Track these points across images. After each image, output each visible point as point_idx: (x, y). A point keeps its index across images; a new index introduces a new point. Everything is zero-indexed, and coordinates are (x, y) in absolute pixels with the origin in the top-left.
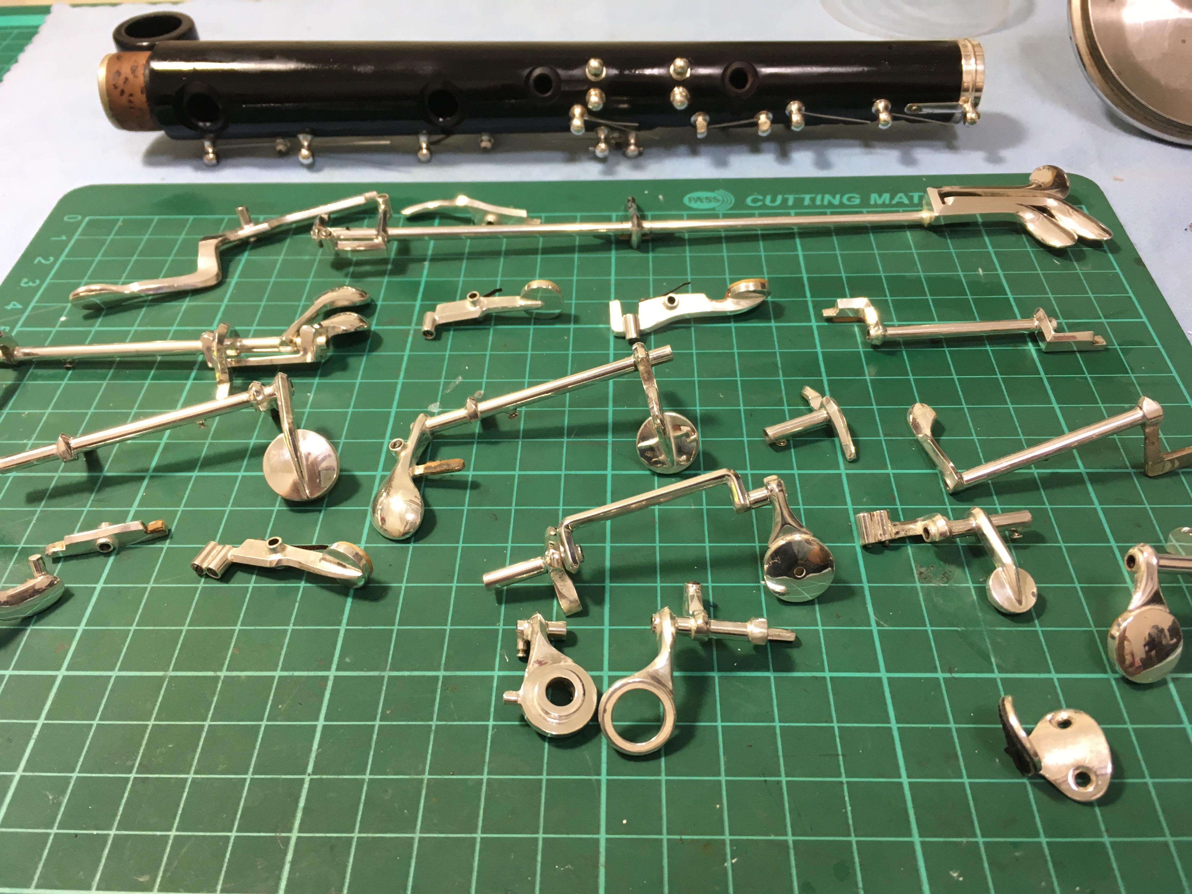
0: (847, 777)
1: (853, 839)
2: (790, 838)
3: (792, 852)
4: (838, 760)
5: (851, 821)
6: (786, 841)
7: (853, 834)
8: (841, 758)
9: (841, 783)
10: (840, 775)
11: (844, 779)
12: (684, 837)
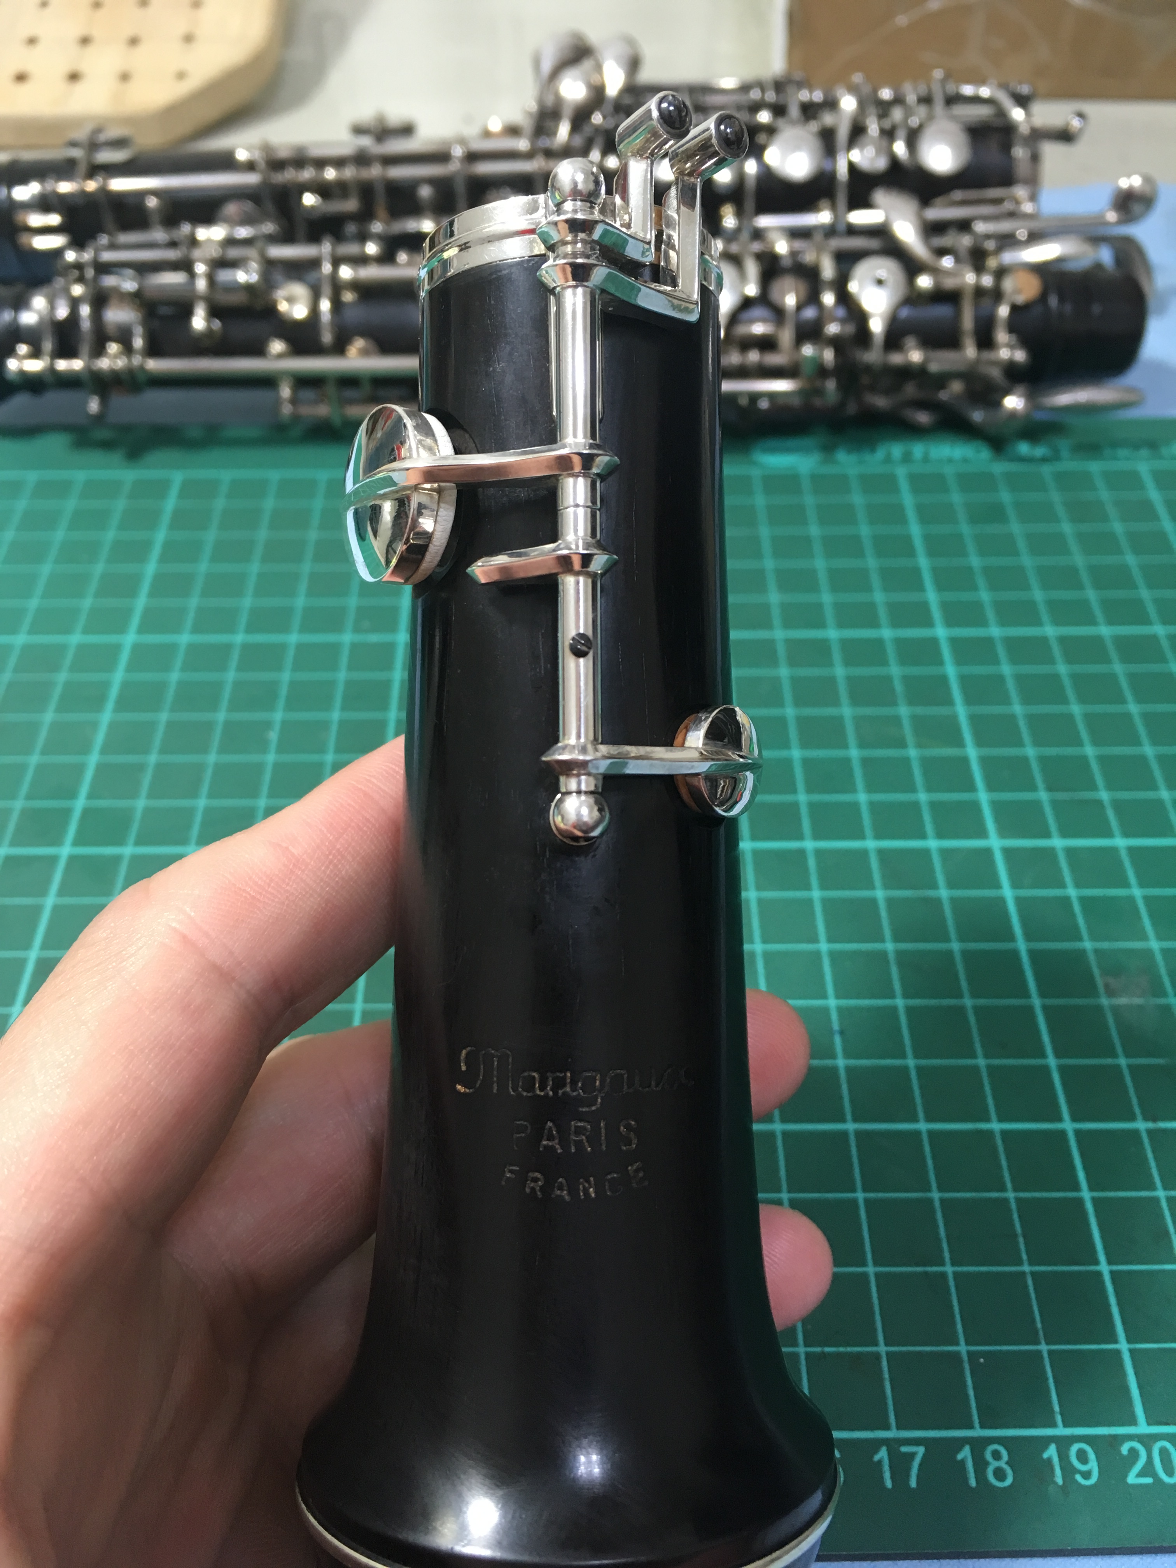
0: (1031, 1263)
1: (1044, 1348)
2: (963, 1348)
3: (967, 1366)
4: (1017, 1243)
5: (1039, 1325)
6: (957, 1354)
7: (1043, 1342)
8: (1021, 1240)
9: (1023, 1273)
10: (1020, 1263)
11: (1026, 1268)
12: (827, 1349)
